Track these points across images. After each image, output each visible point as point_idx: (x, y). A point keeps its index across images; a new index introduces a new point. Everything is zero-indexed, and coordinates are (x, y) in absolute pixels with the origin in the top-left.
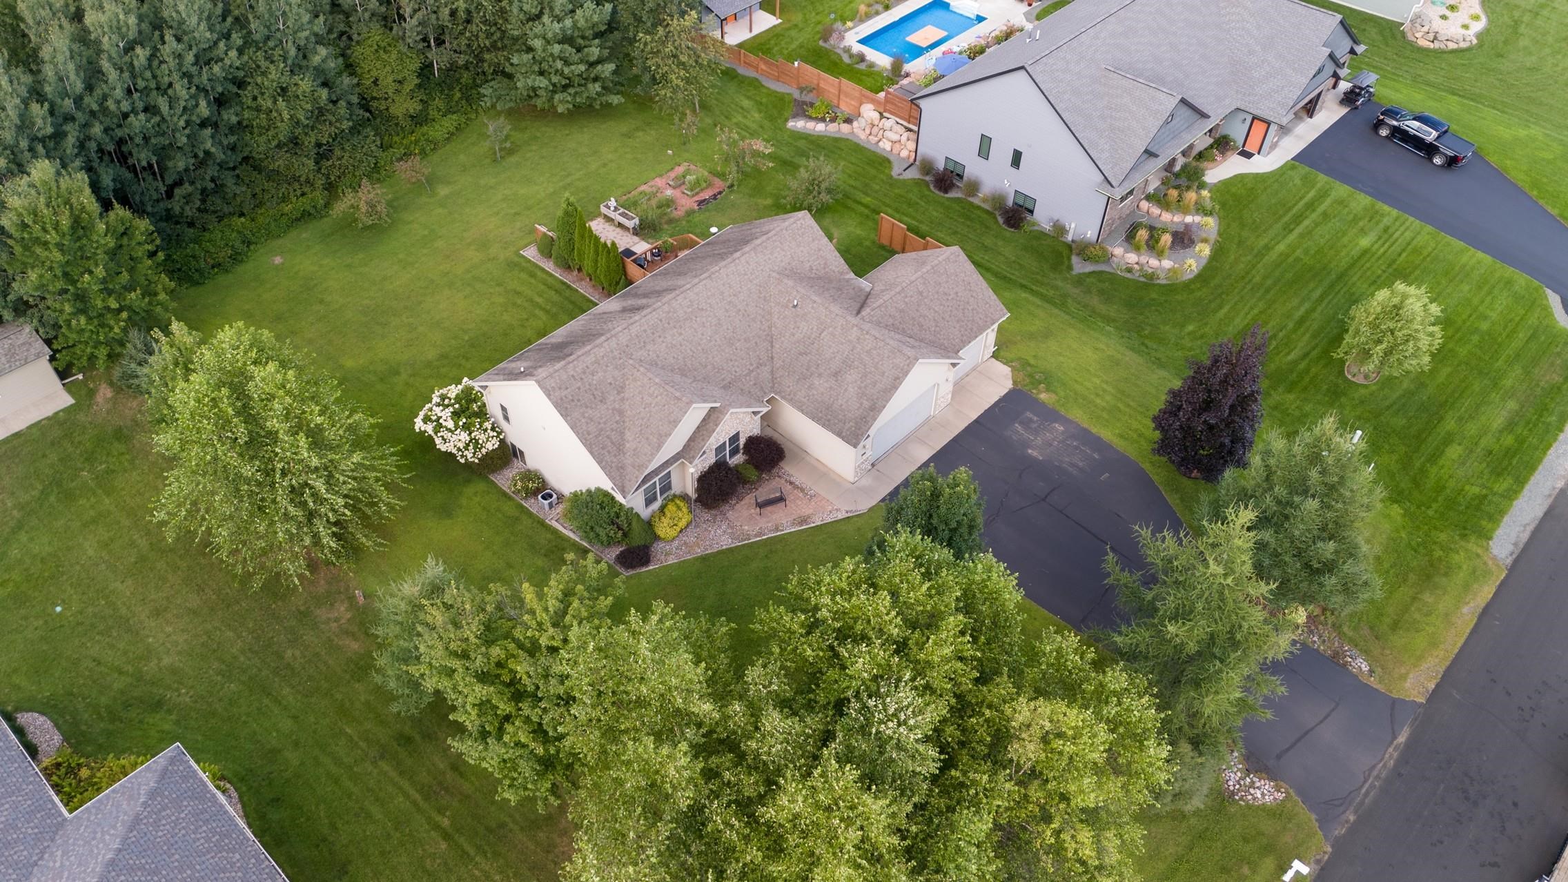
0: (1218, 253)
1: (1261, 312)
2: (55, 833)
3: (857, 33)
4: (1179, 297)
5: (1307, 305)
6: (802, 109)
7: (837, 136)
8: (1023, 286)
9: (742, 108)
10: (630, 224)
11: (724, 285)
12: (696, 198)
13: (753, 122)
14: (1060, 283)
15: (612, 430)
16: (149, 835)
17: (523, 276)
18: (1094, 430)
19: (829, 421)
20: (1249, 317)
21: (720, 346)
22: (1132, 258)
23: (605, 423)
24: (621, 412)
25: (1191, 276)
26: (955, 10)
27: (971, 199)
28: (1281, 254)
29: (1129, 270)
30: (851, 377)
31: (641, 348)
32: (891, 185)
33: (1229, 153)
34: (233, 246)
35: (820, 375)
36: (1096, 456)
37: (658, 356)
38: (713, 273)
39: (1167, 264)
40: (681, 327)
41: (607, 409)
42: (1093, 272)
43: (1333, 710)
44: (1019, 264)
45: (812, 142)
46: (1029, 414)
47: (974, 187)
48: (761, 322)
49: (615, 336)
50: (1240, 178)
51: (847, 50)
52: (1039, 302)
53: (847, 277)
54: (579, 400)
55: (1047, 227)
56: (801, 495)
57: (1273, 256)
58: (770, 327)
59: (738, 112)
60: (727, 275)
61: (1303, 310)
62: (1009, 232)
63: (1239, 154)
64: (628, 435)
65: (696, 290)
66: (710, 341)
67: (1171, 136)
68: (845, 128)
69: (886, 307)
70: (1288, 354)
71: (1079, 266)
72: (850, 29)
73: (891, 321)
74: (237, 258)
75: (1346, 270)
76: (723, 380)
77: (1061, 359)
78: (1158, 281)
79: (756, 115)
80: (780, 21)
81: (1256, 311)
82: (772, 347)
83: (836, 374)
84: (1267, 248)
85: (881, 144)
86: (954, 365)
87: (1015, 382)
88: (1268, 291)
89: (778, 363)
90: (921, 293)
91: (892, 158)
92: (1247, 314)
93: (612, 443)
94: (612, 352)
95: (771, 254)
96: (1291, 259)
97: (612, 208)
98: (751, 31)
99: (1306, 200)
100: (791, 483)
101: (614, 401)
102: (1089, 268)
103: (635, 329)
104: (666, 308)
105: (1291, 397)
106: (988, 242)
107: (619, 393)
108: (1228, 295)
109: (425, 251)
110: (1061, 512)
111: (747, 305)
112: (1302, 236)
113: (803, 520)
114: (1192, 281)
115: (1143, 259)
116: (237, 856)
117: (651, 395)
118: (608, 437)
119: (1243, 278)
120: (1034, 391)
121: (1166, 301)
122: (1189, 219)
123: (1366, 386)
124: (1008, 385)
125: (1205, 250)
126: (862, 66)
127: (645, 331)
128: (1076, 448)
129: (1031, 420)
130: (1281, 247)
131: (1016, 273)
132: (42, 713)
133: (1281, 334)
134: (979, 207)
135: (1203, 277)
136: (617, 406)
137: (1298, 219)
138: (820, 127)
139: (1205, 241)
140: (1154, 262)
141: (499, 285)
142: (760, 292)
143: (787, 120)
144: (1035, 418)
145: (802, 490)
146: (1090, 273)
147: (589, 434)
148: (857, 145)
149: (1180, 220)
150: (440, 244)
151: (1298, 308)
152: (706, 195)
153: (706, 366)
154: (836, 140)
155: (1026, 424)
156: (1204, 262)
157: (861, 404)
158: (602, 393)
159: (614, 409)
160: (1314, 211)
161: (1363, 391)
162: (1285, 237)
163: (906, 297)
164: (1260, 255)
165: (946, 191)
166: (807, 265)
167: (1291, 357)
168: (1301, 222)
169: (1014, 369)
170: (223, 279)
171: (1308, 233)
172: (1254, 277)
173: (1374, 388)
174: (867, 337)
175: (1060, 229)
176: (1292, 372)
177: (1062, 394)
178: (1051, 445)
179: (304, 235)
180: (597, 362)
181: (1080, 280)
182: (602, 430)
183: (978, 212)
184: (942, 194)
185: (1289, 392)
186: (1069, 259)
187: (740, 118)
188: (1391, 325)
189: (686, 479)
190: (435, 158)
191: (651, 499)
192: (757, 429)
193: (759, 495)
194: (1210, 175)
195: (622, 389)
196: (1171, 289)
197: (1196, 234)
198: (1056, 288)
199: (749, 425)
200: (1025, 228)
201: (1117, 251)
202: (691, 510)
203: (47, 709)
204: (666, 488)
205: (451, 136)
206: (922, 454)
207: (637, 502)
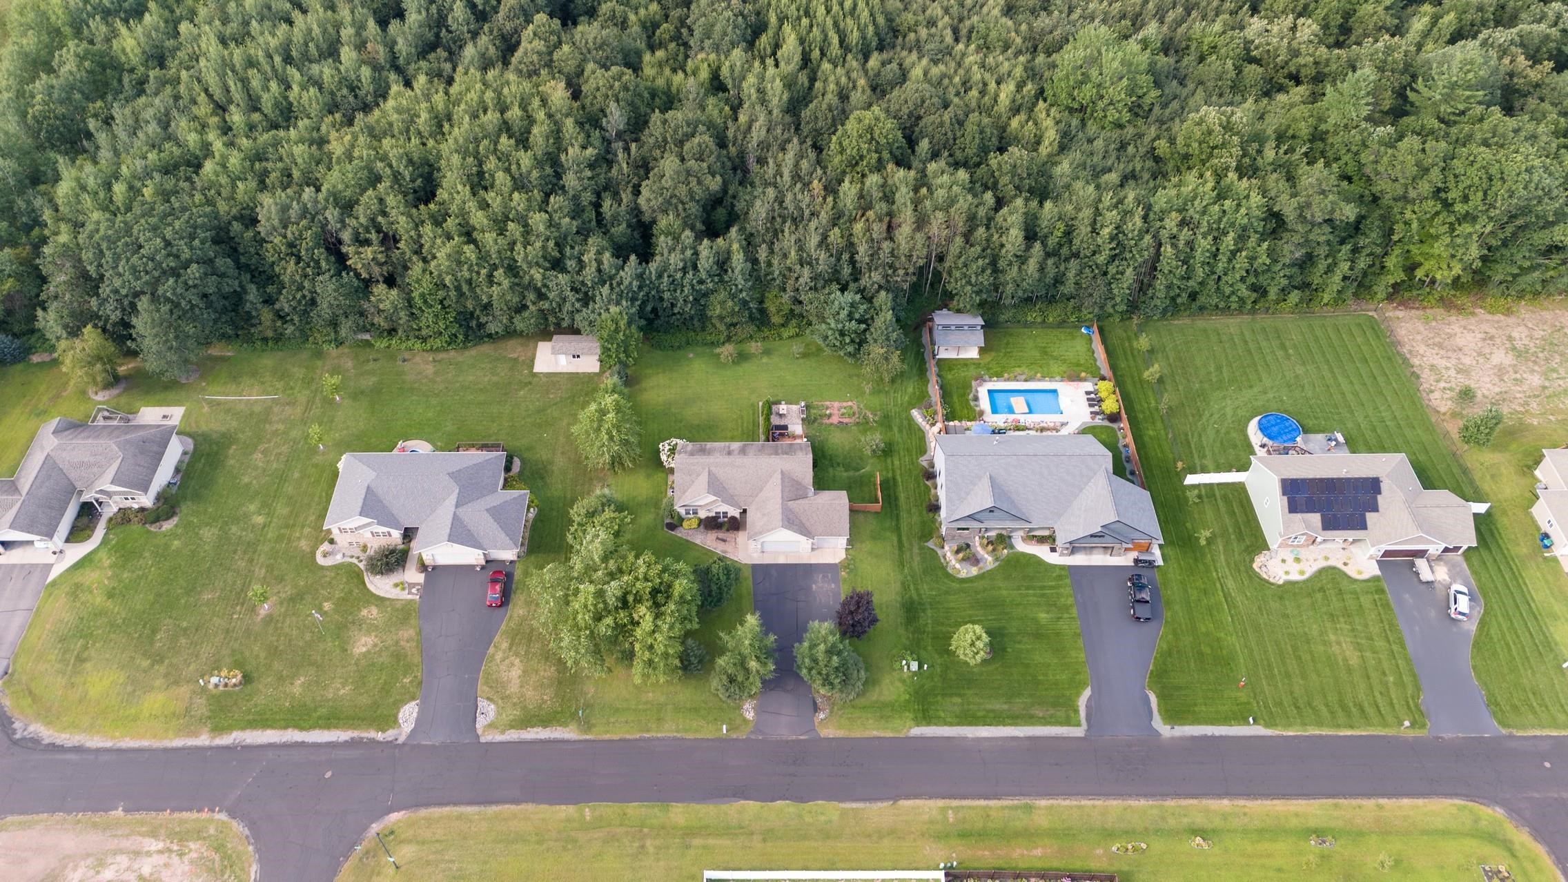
0: (981, 576)
2: (494, 494)
3: (995, 385)
4: (946, 581)
6: (922, 406)
7: (923, 428)
10: (801, 416)
12: (841, 420)
13: (902, 400)
14: (914, 544)
20: (958, 606)
21: (741, 482)
22: (949, 554)
23: (686, 483)
24: (693, 483)
27: (932, 490)
28: (1001, 595)
29: (944, 557)
31: (714, 467)
32: (913, 463)
33: (1045, 544)
35: (762, 512)
36: (831, 603)
39: (958, 566)
40: (733, 469)
41: (690, 479)
42: (932, 549)
43: (797, 717)
44: (912, 526)
45: (909, 424)
47: (935, 487)
48: (761, 484)
49: (711, 458)
50: (1034, 556)
51: (978, 390)
52: (895, 543)
53: (807, 485)
54: (683, 471)
55: (936, 521)
56: (734, 546)
57: (998, 593)
58: (764, 487)
59: (902, 392)
60: (761, 462)
62: (924, 513)
63: (1049, 548)
64: (689, 491)
66: (740, 479)
67: (997, 519)
68: (928, 427)
69: (800, 506)
71: (930, 543)
72: (996, 381)
73: (798, 511)
74: (680, 347)
76: (733, 494)
77: (870, 567)
78: (947, 569)
79: (907, 398)
80: (977, 357)
82: (759, 493)
83: (763, 515)
84: (1000, 588)
85: (930, 443)
86: (807, 540)
87: (839, 563)
89: (757, 499)
91: (927, 452)
92: (959, 604)
93: (683, 490)
94: (704, 463)
95: (786, 463)
97: (801, 406)
98: (960, 356)
99: (1047, 583)
100: (735, 539)
101: (694, 478)
102: (933, 546)
103: (718, 460)
104: (733, 460)
106: (913, 510)
108: (962, 593)
109: (734, 382)
110: (797, 609)
111: (762, 475)
112: (1021, 594)
113: (725, 552)
114: (958, 579)
115: (952, 558)
116: (517, 522)
117: (703, 483)
118: (683, 487)
119: (973, 591)
120: (842, 570)
121: (941, 578)
122: (986, 556)
124: (837, 561)
125: (974, 571)
126: (973, 402)
127: (720, 463)
128: (829, 596)
129: (827, 577)
130: (1004, 593)
131: (905, 529)
134: (926, 496)
135: (963, 581)
136: (694, 480)
137: (1028, 588)
138: (920, 420)
139: (981, 568)
140: (953, 562)
141: (741, 411)
142: (771, 474)
143: (914, 408)
144: (830, 577)
145: (737, 545)
146: (930, 548)
147: (679, 482)
148: (923, 437)
149: (982, 554)
150: (741, 382)
152: (846, 420)
154: (920, 429)
155: (824, 577)
156: (971, 575)
158: (692, 473)
159: (692, 480)
160: (1043, 590)
162: (1013, 590)
164: (994, 588)
165: (927, 480)
166: (796, 475)
168: (1029, 590)
169: (844, 558)
170: (670, 352)
171: (1027, 595)
172: (979, 594)
174: (779, 510)
175: (939, 525)
177: (851, 577)
179: (706, 352)
180: (697, 463)
181: (922, 549)
182: (683, 484)
183: (924, 497)
184: (925, 480)
186: (929, 537)
187: (900, 395)
189: (703, 514)
190: (777, 343)
191: (687, 513)
192: (738, 516)
193: (721, 535)
194: (1022, 547)
195: (698, 475)
196: (948, 575)
197: (981, 565)
198: (911, 544)
199: (734, 512)
200: (931, 515)
201: (947, 548)
202: (699, 525)
203: (523, 461)
204: (695, 513)
205: (790, 337)
206: (782, 560)
207: (682, 511)
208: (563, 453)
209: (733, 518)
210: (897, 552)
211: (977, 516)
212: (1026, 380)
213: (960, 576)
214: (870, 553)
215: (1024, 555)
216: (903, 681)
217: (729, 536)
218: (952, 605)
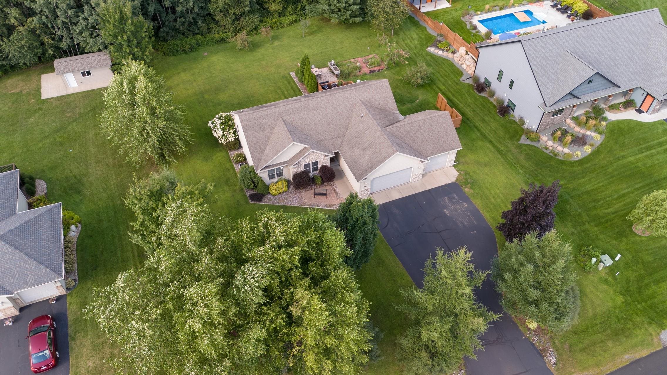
0: (597, 152)
1: (603, 186)
2: (9, 216)
3: (481, 17)
4: (564, 167)
5: (630, 189)
6: (436, 43)
7: (446, 58)
8: (490, 142)
9: (412, 38)
10: (336, 72)
11: (335, 100)
12: (371, 69)
13: (413, 44)
14: (509, 145)
15: (262, 143)
16: (30, 227)
17: (286, 82)
18: (481, 211)
19: (353, 167)
20: (596, 186)
21: (323, 124)
22: (550, 143)
23: (260, 140)
24: (269, 138)
25: (576, 160)
26: (535, 16)
27: (490, 99)
28: (630, 162)
29: (546, 148)
30: (369, 152)
31: (288, 115)
32: (457, 84)
33: (629, 108)
34: (192, 45)
35: (358, 148)
36: (475, 222)
37: (294, 120)
38: (333, 94)
39: (566, 150)
40: (309, 112)
41: (264, 135)
42: (529, 145)
43: (523, 373)
44: (495, 132)
45: (433, 58)
46: (455, 195)
47: (492, 94)
48: (346, 120)
49: (279, 107)
50: (629, 121)
51: (471, 23)
52: (493, 150)
53: (395, 112)
54: (253, 128)
55: (517, 118)
56: (336, 196)
57: (625, 161)
58: (349, 123)
59: (409, 39)
60: (339, 96)
61: (626, 191)
62: (499, 117)
63: (635, 110)
64: (268, 148)
65: (322, 99)
66: (320, 121)
67: (592, 91)
68: (450, 55)
69: (400, 128)
70: (607, 209)
71: (524, 140)
72: (478, 15)
73: (400, 134)
74: (192, 49)
75: (662, 179)
76: (319, 138)
77: (487, 177)
78: (558, 157)
79: (416, 42)
80: (451, 6)
81: (600, 185)
82: (347, 131)
83: (364, 149)
84: (624, 157)
85: (462, 66)
86: (422, 162)
87: (457, 180)
88: (612, 177)
89: (346, 138)
90: (420, 127)
91: (464, 73)
92: (595, 184)
93: (260, 148)
94: (275, 113)
95: (363, 93)
96: (634, 166)
97: (332, 65)
98: (435, 8)
99: (660, 140)
100: (334, 190)
101: (268, 132)
102: (528, 142)
103: (288, 107)
104: (306, 102)
105: (596, 229)
106: (486, 118)
107: (271, 130)
108: (590, 173)
109: (256, 64)
110: (443, 240)
111: (342, 111)
112: (646, 156)
113: (331, 206)
114: (575, 162)
115: (555, 145)
116: (53, 245)
117: (281, 134)
118: (259, 146)
119: (603, 167)
120: (464, 186)
121: (557, 167)
122: (588, 133)
123: (640, 236)
124: (453, 180)
125: (588, 149)
126: (474, 31)
127: (292, 109)
128: (468, 216)
129: (454, 198)
130: (632, 159)
131: (491, 135)
132: (46, 182)
133: (608, 199)
134: (491, 103)
135: (581, 162)
136: (268, 135)
137: (648, 148)
138: (440, 53)
139: (591, 145)
140: (560, 148)
141: (275, 83)
142: (351, 107)
143: (428, 47)
144: (457, 198)
145: (337, 194)
146: (527, 145)
147: (252, 142)
148: (452, 63)
149: (584, 132)
150: (264, 62)
151: (624, 189)
152: (375, 69)
153: (313, 130)
154: (444, 59)
155: (450, 199)
156: (586, 155)
157: (368, 164)
158: (264, 128)
159: (266, 135)
160: (661, 146)
161: (637, 238)
162: (636, 154)
163: (412, 126)
164: (618, 159)
165: (480, 93)
166: (378, 102)
167: (609, 211)
168: (650, 150)
169: (460, 174)
170: (184, 56)
171: (652, 156)
172: (608, 168)
173: (644, 239)
174: (382, 137)
175: (522, 122)
176: (603, 217)
177: (477, 191)
178: (457, 211)
179: (219, 48)
180: (267, 115)
181: (519, 147)
182: (258, 142)
183: (490, 105)
184: (478, 93)
185: (596, 226)
186: (521, 136)
187: (409, 42)
188: (657, 208)
189: (289, 173)
190: (281, 30)
191: (271, 177)
192: (328, 163)
193: (318, 190)
194: (612, 116)
195: (273, 129)
196: (563, 162)
197: (588, 141)
198: (507, 146)
199: (324, 160)
200: (507, 117)
201: (544, 138)
202: (288, 187)
203: (48, 181)
204: (280, 174)
205: (291, 23)
206: (396, 196)
207: (264, 175)
208: (98, 162)
209: (324, 168)
210: (499, 156)
211: (574, 93)
212: (501, 9)
213: (575, 159)
214: (479, 163)
215: (619, 122)
216: (606, 281)
217: (327, 188)
218: (589, 187)
